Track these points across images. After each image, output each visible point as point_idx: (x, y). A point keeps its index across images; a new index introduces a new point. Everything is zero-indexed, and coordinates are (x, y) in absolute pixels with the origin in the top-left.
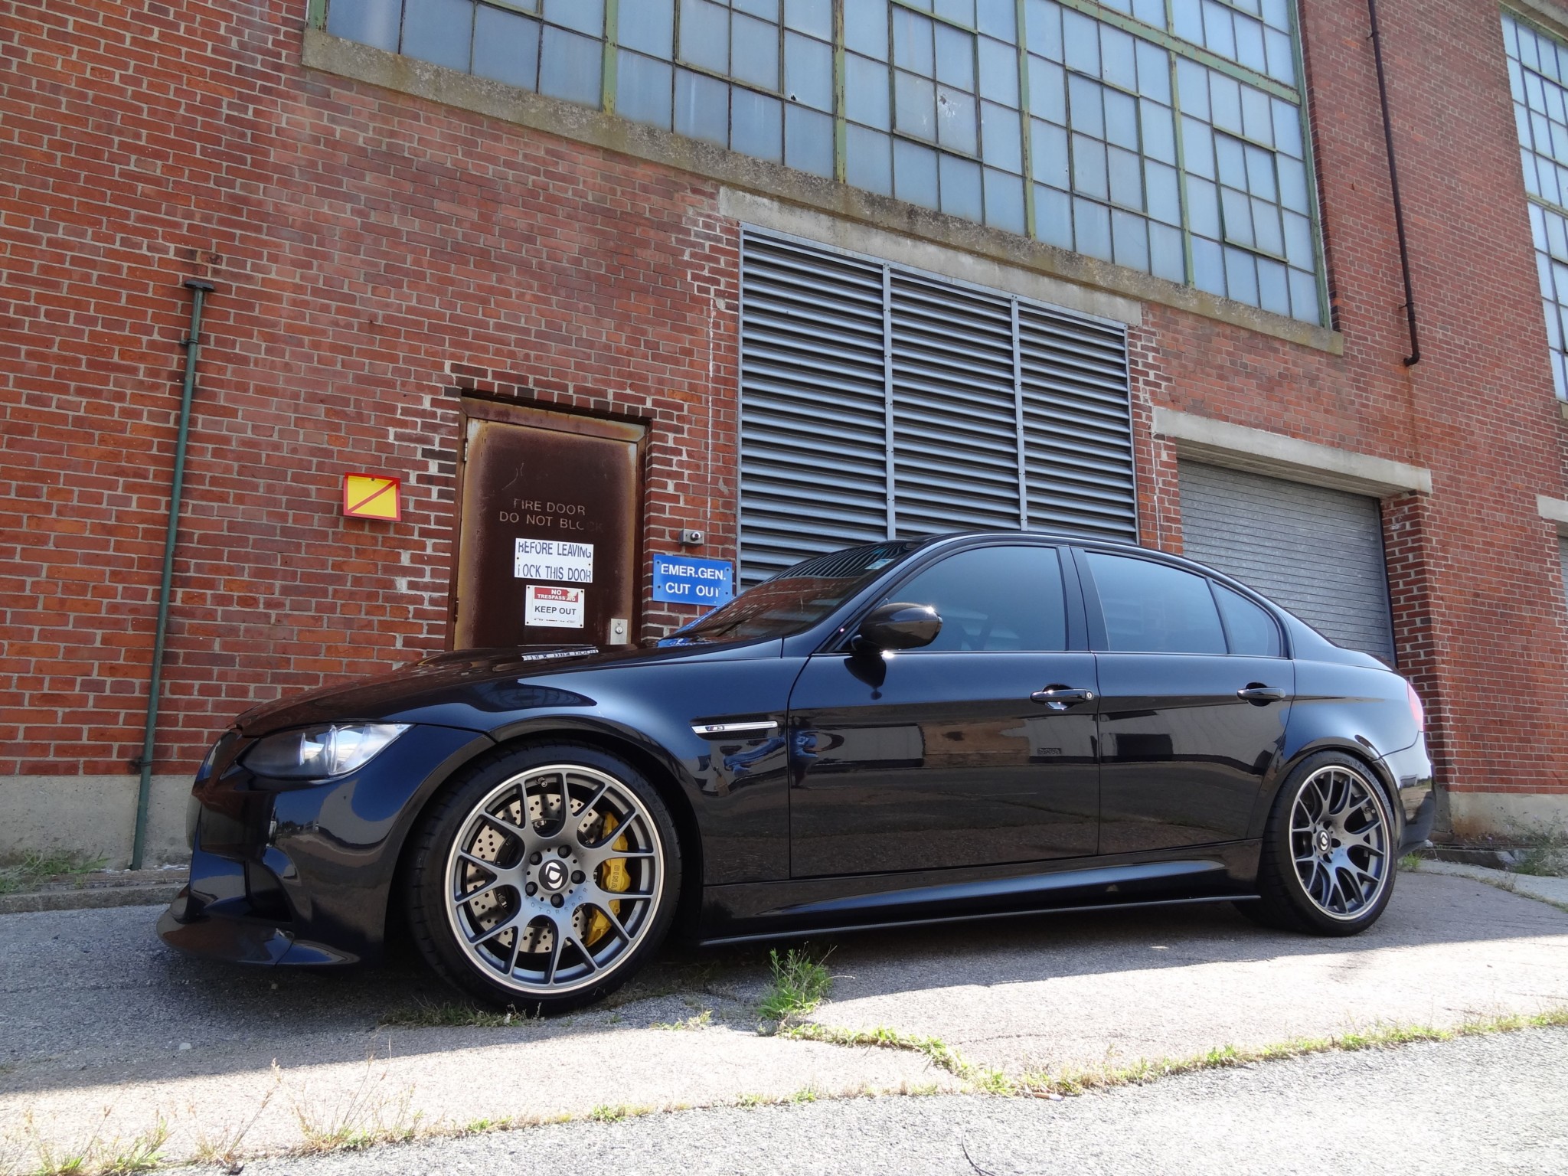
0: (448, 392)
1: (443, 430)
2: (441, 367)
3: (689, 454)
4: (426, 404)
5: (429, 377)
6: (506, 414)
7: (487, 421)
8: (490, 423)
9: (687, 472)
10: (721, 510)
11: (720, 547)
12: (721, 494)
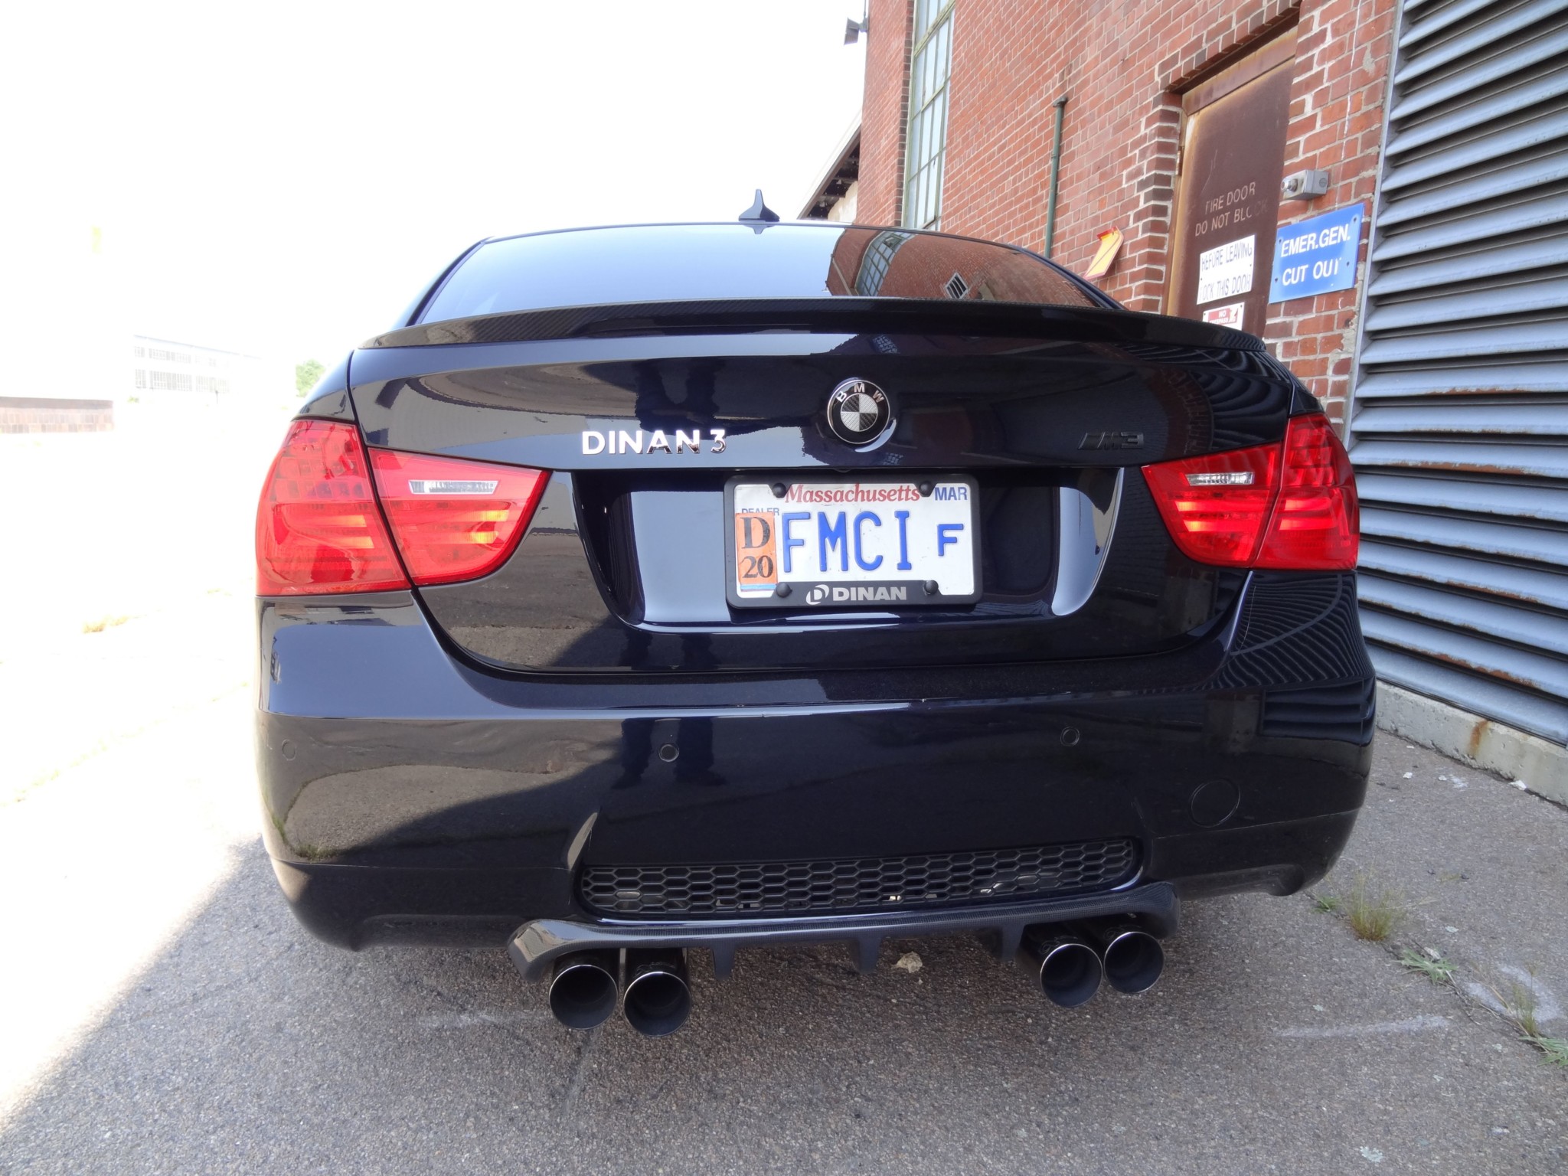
0: (1156, 104)
1: (1148, 154)
2: (1151, 76)
3: (1336, 32)
4: (1143, 131)
5: (1144, 96)
6: (1210, 92)
7: (1199, 110)
8: (1203, 112)
9: (1327, 66)
10: (1364, 109)
11: (1354, 180)
12: (1364, 78)
